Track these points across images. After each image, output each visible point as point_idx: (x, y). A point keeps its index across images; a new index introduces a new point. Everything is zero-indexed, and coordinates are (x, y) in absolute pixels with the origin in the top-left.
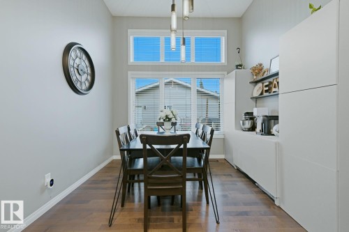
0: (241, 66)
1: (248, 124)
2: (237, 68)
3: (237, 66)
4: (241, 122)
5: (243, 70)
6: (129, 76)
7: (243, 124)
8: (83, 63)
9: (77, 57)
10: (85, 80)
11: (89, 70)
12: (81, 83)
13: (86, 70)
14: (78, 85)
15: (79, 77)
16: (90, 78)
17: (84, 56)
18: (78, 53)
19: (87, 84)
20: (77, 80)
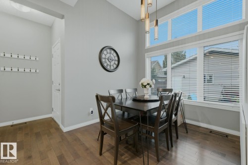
6: (146, 56)
8: (112, 55)
9: (108, 53)
10: (113, 64)
11: (116, 58)
12: (110, 66)
13: (114, 58)
14: (108, 68)
15: (109, 63)
16: (117, 63)
17: (112, 52)
18: (108, 50)
19: (115, 66)
20: (108, 65)
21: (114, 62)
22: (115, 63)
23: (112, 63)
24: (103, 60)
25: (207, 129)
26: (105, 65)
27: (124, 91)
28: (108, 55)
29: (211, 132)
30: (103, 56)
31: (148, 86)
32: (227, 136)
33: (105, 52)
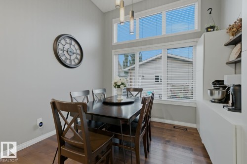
0: (213, 28)
1: (218, 95)
2: (208, 31)
3: (207, 29)
4: (209, 91)
5: (215, 32)
6: (113, 53)
7: (212, 94)
8: (72, 47)
9: (66, 43)
10: (74, 59)
11: (79, 52)
12: (70, 60)
13: (75, 51)
14: (68, 62)
15: (68, 57)
16: (79, 57)
17: (73, 43)
18: (68, 40)
19: (77, 61)
20: (67, 58)
21: (75, 55)
22: (76, 58)
23: (73, 57)
24: (60, 52)
25: (170, 124)
26: (63, 58)
27: (91, 93)
28: (67, 46)
29: (174, 127)
30: (60, 46)
31: (122, 86)
32: (186, 130)
33: (63, 42)
